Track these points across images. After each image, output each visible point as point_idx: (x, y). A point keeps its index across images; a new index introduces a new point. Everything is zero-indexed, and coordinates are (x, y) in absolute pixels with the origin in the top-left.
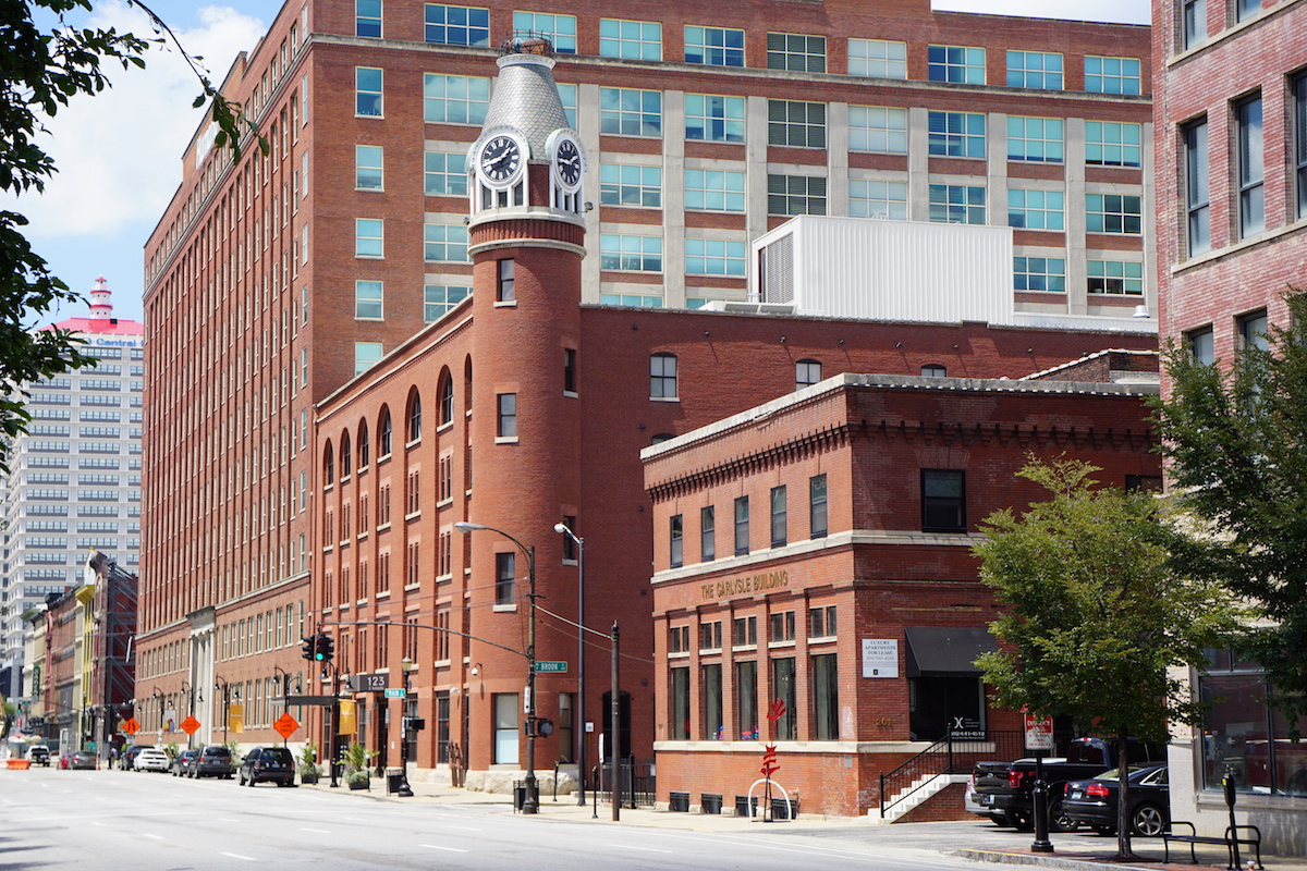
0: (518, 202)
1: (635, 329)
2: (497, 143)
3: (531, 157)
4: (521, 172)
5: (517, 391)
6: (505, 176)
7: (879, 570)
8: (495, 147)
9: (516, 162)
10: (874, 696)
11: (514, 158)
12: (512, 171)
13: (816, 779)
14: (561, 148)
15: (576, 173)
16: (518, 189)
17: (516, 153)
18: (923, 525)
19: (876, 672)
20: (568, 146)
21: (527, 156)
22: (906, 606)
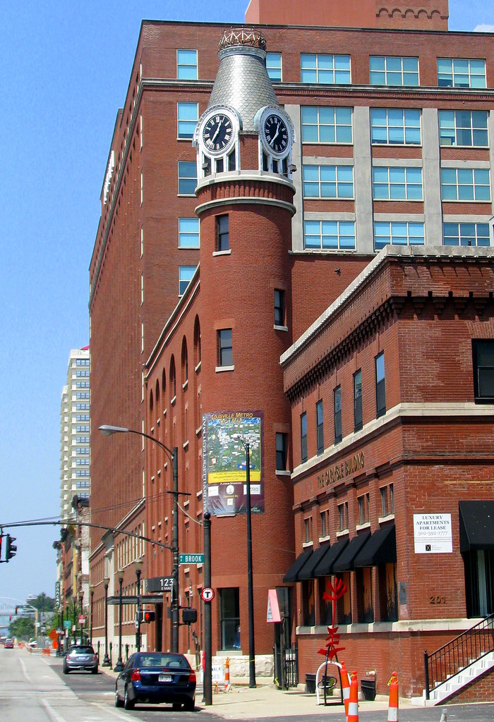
0: (232, 167)
1: (339, 272)
2: (215, 120)
3: (241, 129)
4: (234, 141)
5: (233, 327)
6: (222, 147)
7: (430, 443)
8: (213, 124)
9: (230, 134)
10: (428, 572)
11: (228, 130)
12: (226, 142)
13: (386, 658)
14: (268, 121)
15: (283, 142)
16: (232, 156)
17: (230, 126)
18: (476, 395)
19: (428, 548)
20: (276, 119)
21: (238, 128)
22: (459, 479)
